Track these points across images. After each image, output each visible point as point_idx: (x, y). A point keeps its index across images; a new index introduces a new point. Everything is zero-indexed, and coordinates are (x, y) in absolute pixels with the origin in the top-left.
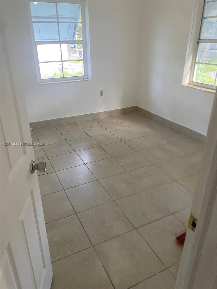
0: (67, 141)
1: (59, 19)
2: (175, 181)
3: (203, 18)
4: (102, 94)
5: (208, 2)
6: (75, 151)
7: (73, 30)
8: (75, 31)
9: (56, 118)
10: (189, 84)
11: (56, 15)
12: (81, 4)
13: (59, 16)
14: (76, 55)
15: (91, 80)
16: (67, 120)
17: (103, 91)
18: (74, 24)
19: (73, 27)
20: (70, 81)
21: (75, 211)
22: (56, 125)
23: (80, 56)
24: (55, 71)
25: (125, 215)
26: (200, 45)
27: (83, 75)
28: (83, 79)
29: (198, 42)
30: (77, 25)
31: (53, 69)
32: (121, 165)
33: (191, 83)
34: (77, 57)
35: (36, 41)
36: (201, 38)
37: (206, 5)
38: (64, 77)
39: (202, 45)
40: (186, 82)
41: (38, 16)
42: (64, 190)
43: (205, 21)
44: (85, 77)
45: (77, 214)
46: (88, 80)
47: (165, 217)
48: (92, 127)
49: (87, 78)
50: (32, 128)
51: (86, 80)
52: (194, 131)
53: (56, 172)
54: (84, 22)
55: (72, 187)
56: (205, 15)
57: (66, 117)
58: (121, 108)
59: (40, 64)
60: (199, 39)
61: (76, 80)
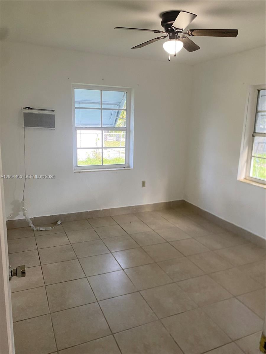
0: (101, 239)
1: (103, 105)
2: (235, 297)
3: (257, 111)
4: (144, 184)
5: (261, 96)
6: (111, 253)
7: (116, 116)
8: (117, 117)
9: (89, 210)
10: (245, 179)
11: (100, 101)
12: (127, 92)
13: (103, 102)
14: (112, 138)
15: (132, 169)
16: (102, 212)
17: (145, 181)
18: (117, 111)
19: (115, 112)
20: (109, 169)
21: (111, 331)
22: (89, 218)
23: (117, 139)
24: (89, 155)
25: (173, 339)
26: (256, 138)
27: (124, 163)
28: (124, 168)
29: (253, 135)
30: (119, 112)
31: (87, 153)
32: (167, 273)
33: (248, 178)
34: (113, 140)
35: (76, 126)
36: (256, 131)
37: (260, 100)
38: (103, 164)
39: (257, 139)
40: (241, 177)
41: (80, 101)
42: (98, 301)
43: (260, 114)
44: (127, 165)
45: (114, 335)
46: (129, 169)
47: (225, 345)
48: (131, 223)
49: (129, 167)
50: (60, 222)
51: (127, 168)
52: (254, 235)
53: (87, 278)
54: (128, 110)
55: (107, 299)
56: (259, 109)
57: (102, 209)
58: (165, 201)
59: (78, 150)
60: (254, 132)
61: (115, 168)
